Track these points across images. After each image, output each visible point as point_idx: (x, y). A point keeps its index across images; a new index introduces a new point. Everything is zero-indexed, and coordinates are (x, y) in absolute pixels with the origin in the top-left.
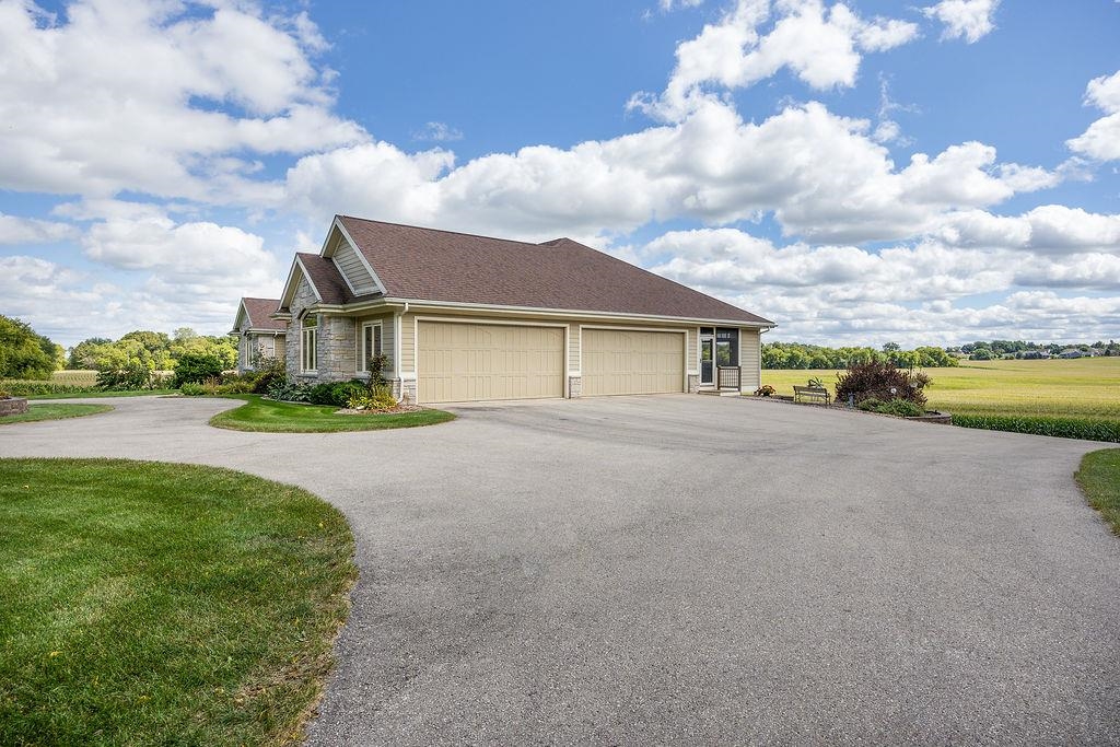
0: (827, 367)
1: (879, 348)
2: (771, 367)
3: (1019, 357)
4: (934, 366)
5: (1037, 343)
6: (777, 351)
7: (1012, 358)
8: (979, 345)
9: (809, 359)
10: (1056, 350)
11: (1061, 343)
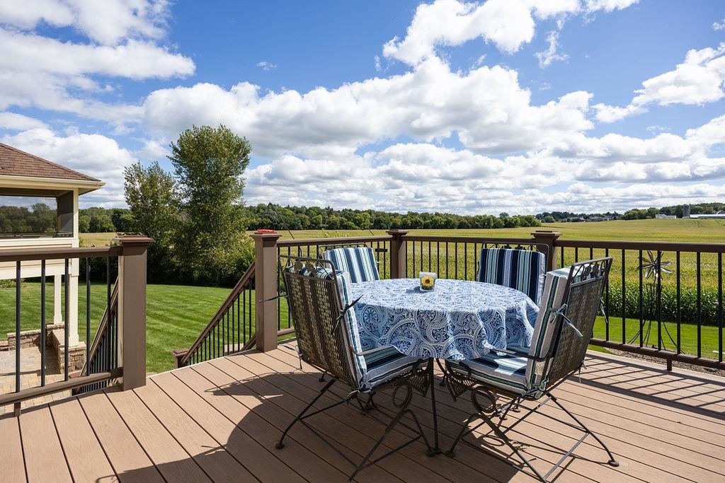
0: (468, 228)
1: (497, 216)
2: (435, 228)
3: (568, 221)
4: (528, 226)
5: (575, 213)
6: (437, 218)
7: (565, 222)
8: (546, 214)
9: (457, 223)
10: (586, 218)
11: (588, 213)
